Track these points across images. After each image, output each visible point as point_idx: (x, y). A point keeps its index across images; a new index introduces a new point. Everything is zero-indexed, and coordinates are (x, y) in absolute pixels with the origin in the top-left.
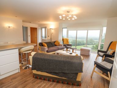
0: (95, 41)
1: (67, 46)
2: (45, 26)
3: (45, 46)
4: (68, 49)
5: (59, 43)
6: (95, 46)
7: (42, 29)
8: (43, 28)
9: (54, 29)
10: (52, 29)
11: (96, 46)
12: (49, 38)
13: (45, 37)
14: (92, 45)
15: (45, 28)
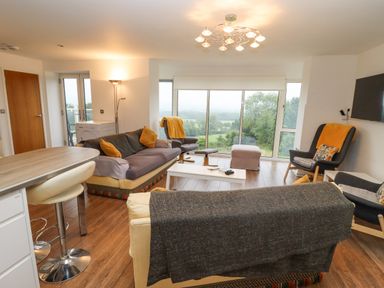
0: (223, 122)
1: (184, 144)
2: (85, 69)
3: (113, 154)
4: (186, 156)
5: (154, 137)
6: (224, 136)
7: (60, 82)
8: (71, 75)
9: (129, 83)
10: (119, 82)
11: (227, 137)
12: (109, 118)
13: (83, 115)
14: (217, 136)
15: (81, 76)
